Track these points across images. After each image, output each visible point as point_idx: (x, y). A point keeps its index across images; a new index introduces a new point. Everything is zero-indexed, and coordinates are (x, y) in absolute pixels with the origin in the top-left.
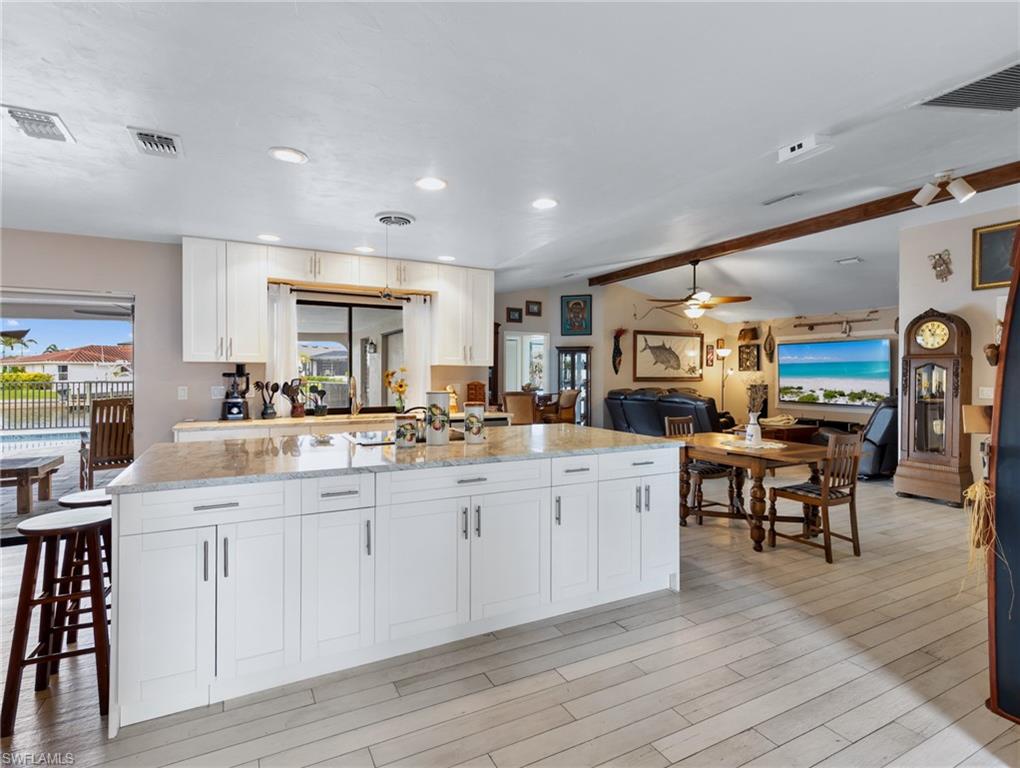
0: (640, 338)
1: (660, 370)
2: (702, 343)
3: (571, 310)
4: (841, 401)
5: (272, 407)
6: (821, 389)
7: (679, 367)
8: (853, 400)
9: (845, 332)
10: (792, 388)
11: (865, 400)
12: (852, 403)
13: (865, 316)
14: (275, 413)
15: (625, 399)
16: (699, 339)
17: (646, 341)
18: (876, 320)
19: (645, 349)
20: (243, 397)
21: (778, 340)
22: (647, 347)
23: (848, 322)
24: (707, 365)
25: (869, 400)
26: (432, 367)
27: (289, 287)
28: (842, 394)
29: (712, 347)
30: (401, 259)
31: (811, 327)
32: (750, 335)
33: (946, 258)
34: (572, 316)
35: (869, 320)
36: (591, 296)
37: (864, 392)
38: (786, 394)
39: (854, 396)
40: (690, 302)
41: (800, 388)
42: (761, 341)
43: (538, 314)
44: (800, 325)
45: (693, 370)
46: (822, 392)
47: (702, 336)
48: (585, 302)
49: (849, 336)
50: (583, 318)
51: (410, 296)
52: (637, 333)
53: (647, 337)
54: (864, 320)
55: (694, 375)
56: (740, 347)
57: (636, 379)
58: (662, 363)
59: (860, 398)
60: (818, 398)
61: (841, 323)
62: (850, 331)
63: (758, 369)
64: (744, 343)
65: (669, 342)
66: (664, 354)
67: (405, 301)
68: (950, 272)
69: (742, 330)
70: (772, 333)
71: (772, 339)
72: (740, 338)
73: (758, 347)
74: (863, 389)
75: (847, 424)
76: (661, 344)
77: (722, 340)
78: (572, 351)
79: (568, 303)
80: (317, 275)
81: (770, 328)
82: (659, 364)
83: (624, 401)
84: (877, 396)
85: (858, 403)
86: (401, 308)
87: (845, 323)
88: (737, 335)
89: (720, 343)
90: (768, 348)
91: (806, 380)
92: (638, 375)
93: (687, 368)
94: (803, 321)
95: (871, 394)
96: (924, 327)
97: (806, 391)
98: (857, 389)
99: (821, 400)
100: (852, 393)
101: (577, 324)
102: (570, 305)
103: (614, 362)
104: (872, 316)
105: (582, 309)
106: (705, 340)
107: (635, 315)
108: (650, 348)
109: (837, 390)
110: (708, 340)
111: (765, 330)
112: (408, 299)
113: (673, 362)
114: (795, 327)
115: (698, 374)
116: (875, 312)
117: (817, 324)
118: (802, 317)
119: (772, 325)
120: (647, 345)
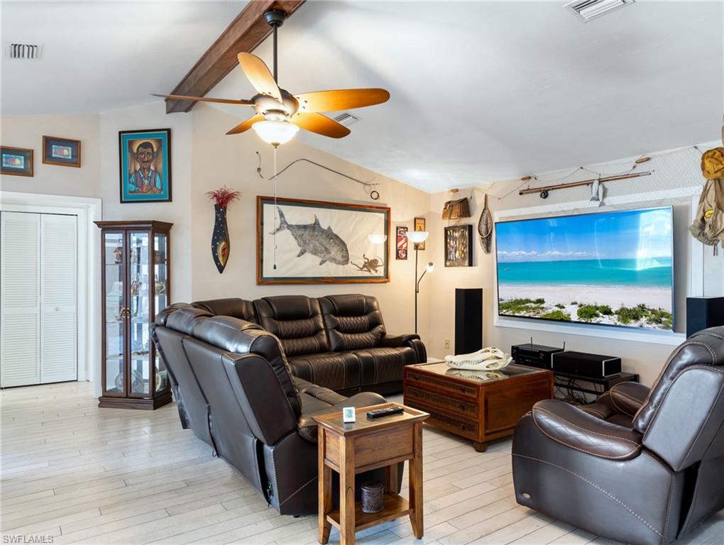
0: (269, 210)
1: (310, 265)
2: (387, 224)
3: (136, 157)
4: (606, 320)
6: (575, 303)
7: (346, 260)
8: (625, 321)
9: (597, 199)
11: (643, 320)
12: (624, 325)
13: (629, 169)
16: (382, 216)
17: (282, 215)
19: (280, 229)
21: (498, 217)
22: (284, 224)
23: (600, 181)
24: (398, 257)
25: (650, 321)
28: (607, 312)
29: (406, 229)
31: (545, 193)
32: (457, 210)
34: (138, 167)
35: (636, 176)
36: (169, 131)
37: (642, 308)
39: (629, 315)
41: (541, 301)
42: (474, 220)
43: (75, 161)
44: (529, 191)
45: (371, 264)
46: (576, 308)
47: (387, 211)
48: (159, 142)
49: (602, 204)
50: (156, 171)
52: (263, 200)
53: (284, 208)
54: (626, 177)
55: (374, 274)
56: (446, 230)
57: (262, 281)
58: (315, 252)
59: (637, 318)
61: (589, 183)
62: (604, 195)
63: (471, 264)
64: (452, 223)
65: (327, 218)
66: (317, 238)
69: (449, 202)
70: (489, 205)
71: (489, 215)
72: (444, 216)
73: (470, 228)
74: (641, 303)
76: (311, 221)
77: (422, 218)
78: (126, 228)
79: (131, 143)
81: (486, 196)
82: (308, 255)
84: (657, 313)
85: (633, 323)
87: (596, 183)
88: (441, 212)
89: (419, 223)
90: (483, 227)
93: (361, 262)
94: (533, 184)
95: (653, 311)
97: (550, 307)
98: (631, 304)
100: (622, 309)
101: (146, 182)
102: (135, 147)
103: (215, 251)
104: (641, 168)
105: (155, 155)
106: (393, 219)
107: (259, 169)
108: (290, 227)
109: (599, 305)
110: (397, 219)
111: (479, 201)
113: (335, 252)
114: (521, 194)
115: (380, 272)
116: (648, 159)
117: (554, 188)
118: (530, 178)
119: (488, 194)
120: (284, 222)
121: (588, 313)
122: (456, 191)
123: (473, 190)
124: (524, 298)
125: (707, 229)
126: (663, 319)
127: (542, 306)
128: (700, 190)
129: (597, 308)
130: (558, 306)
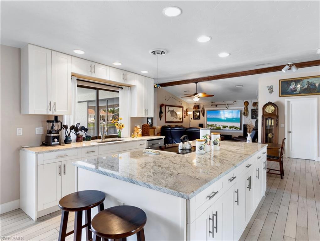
0: (167, 107)
1: (172, 119)
2: (183, 110)
4: (227, 129)
5: (70, 138)
7: (177, 118)
8: (230, 128)
9: (227, 107)
11: (233, 128)
13: (232, 103)
14: (71, 140)
15: (171, 129)
16: (182, 108)
17: (169, 109)
18: (236, 104)
19: (168, 111)
20: (58, 133)
21: (206, 109)
22: (169, 111)
23: (227, 105)
24: (184, 117)
25: (234, 129)
26: (131, 117)
27: (76, 78)
28: (227, 127)
29: (185, 111)
30: (124, 70)
31: (216, 106)
32: (197, 108)
33: (272, 87)
35: (234, 104)
37: (233, 126)
38: (212, 126)
40: (196, 96)
42: (200, 110)
44: (213, 105)
46: (222, 126)
47: (183, 107)
51: (122, 87)
53: (169, 107)
56: (194, 111)
59: (232, 128)
60: (221, 128)
61: (225, 105)
63: (199, 119)
64: (194, 110)
65: (175, 109)
66: (173, 113)
67: (120, 89)
68: (273, 92)
70: (204, 107)
71: (204, 109)
72: (193, 109)
75: (229, 135)
76: (172, 110)
77: (188, 109)
80: (93, 73)
82: (172, 117)
83: (171, 130)
84: (237, 127)
85: (232, 129)
86: (118, 92)
88: (193, 107)
90: (203, 111)
91: (218, 123)
92: (166, 121)
93: (179, 118)
94: (214, 104)
95: (235, 127)
96: (267, 107)
98: (231, 126)
99: (222, 129)
103: (160, 116)
107: (166, 99)
108: (170, 111)
110: (185, 109)
111: (201, 106)
112: (122, 88)
113: (176, 116)
114: (211, 105)
115: (182, 120)
116: (235, 102)
117: (218, 105)
118: (213, 102)
119: (204, 105)
120: (169, 110)
121: (224, 127)
122: (195, 103)
123: (200, 104)
124: (213, 124)
125: (245, 114)
127: (216, 126)
128: (244, 108)
130: (219, 126)
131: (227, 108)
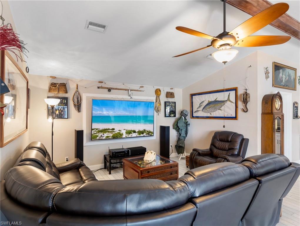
4: (134, 135)
6: (125, 129)
8: (140, 135)
10: (109, 129)
11: (145, 134)
12: (139, 136)
13: (138, 89)
21: (84, 96)
23: (131, 90)
28: (135, 132)
31: (109, 90)
35: (140, 91)
37: (145, 130)
39: (140, 132)
42: (70, 95)
44: (102, 88)
46: (125, 131)
47: (27, 81)
54: (137, 91)
59: (143, 133)
60: (122, 135)
61: (128, 90)
62: (132, 95)
63: (67, 117)
70: (79, 90)
71: (79, 94)
73: (67, 99)
74: (144, 129)
81: (77, 85)
85: (142, 135)
90: (76, 100)
91: (116, 125)
94: (103, 85)
95: (147, 131)
98: (142, 129)
99: (124, 136)
100: (139, 131)
104: (141, 89)
109: (132, 130)
111: (73, 87)
114: (98, 88)
116: (143, 87)
117: (113, 89)
118: (102, 82)
119: (78, 84)
122: (54, 77)
123: (68, 80)
125: (159, 109)
126: (150, 133)
127: (114, 131)
128: (155, 99)
129: (132, 131)
130: (119, 130)
131: (130, 97)
